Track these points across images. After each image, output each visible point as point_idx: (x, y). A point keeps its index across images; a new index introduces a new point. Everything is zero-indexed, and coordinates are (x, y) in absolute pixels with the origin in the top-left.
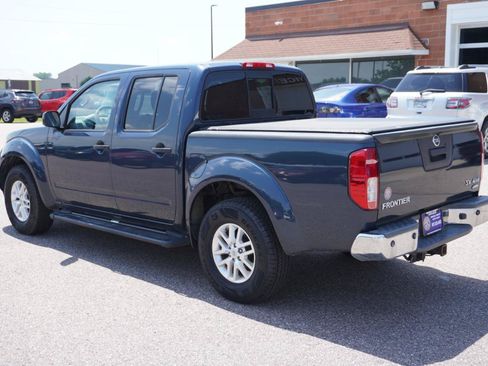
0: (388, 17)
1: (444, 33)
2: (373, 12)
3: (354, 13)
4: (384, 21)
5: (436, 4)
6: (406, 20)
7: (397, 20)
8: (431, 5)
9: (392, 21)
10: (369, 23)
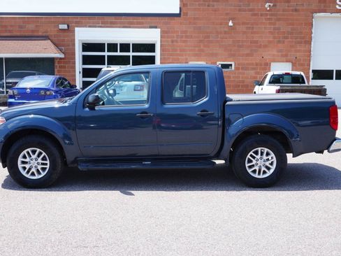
0: (33, 31)
1: (74, 45)
2: (20, 27)
3: (5, 26)
4: (30, 34)
5: (68, 26)
6: (46, 34)
7: (40, 34)
8: (65, 27)
9: (36, 34)
10: (18, 34)
